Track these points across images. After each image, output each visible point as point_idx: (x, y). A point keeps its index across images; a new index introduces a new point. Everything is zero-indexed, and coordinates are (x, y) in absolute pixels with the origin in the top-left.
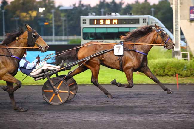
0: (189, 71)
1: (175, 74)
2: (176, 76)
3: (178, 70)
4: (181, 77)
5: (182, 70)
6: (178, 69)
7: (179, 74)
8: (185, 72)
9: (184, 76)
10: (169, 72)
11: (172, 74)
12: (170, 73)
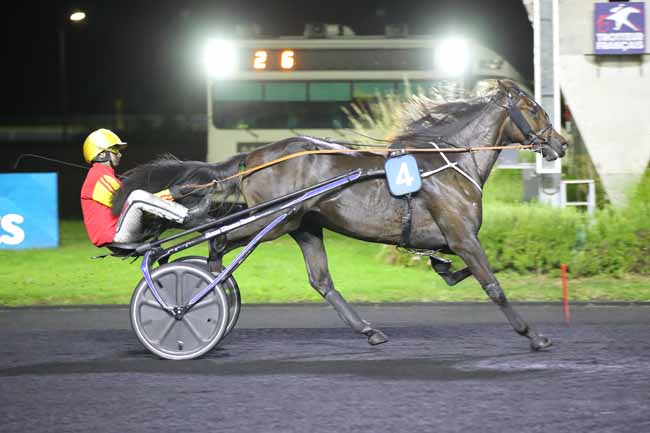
0: (595, 252)
1: (540, 263)
2: (545, 272)
3: (552, 247)
4: (567, 275)
5: (571, 248)
6: (554, 244)
7: (556, 266)
8: (579, 257)
9: (575, 273)
10: (517, 256)
11: (532, 264)
12: (522, 261)
